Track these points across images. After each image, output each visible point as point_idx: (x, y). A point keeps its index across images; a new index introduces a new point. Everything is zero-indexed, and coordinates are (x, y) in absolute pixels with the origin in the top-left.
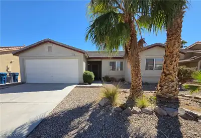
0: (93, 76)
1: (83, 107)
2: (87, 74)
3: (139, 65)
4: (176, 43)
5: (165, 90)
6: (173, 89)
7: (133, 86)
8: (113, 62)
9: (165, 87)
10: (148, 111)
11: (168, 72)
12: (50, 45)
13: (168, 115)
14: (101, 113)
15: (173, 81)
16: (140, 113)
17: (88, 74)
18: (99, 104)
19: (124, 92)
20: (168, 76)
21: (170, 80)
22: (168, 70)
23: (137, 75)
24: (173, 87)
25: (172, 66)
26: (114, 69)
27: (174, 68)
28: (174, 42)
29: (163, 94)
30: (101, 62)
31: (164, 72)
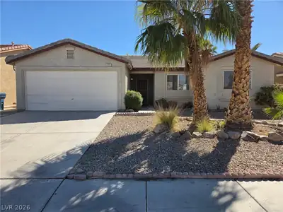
0: (141, 99)
1: (134, 135)
2: (131, 95)
3: (202, 84)
4: (245, 57)
5: (235, 114)
6: (244, 112)
7: (196, 109)
8: (174, 76)
9: (235, 110)
10: (209, 135)
11: (237, 92)
12: (71, 48)
13: (229, 138)
14: (156, 139)
15: (243, 103)
16: (200, 137)
17: (134, 96)
18: (153, 132)
19: (187, 119)
20: (238, 97)
21: (240, 101)
22: (237, 89)
23: (200, 95)
24: (244, 109)
25: (241, 85)
26: (174, 88)
27: (243, 87)
28: (243, 56)
29: (233, 119)
30: (152, 75)
31: (233, 92)
